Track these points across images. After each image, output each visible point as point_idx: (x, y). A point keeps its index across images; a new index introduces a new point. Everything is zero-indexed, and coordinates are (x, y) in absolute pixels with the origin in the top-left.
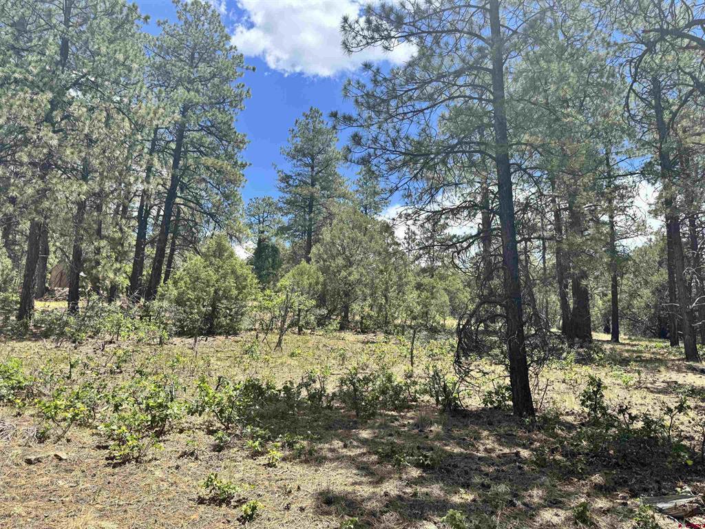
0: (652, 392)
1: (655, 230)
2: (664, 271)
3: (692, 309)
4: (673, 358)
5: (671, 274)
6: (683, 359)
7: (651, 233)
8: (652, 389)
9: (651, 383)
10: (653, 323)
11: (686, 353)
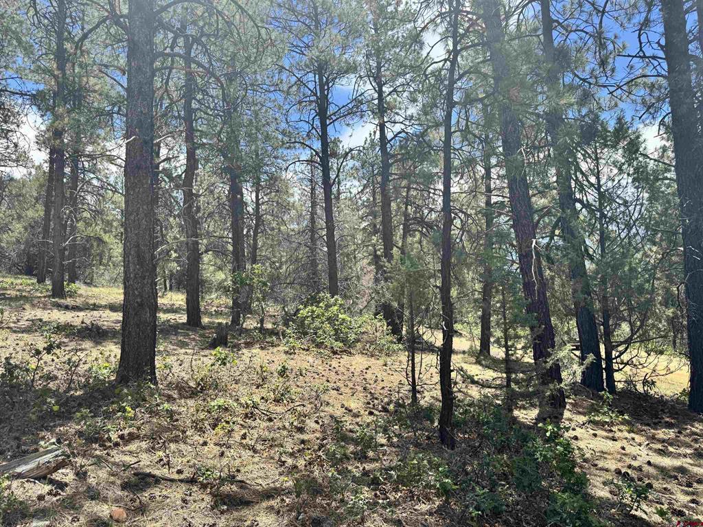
0: (15, 332)
1: (37, 164)
2: (40, 208)
3: (65, 247)
4: (39, 295)
5: (47, 212)
6: (49, 297)
7: (33, 167)
8: (14, 329)
9: (15, 323)
10: (21, 259)
11: (53, 289)
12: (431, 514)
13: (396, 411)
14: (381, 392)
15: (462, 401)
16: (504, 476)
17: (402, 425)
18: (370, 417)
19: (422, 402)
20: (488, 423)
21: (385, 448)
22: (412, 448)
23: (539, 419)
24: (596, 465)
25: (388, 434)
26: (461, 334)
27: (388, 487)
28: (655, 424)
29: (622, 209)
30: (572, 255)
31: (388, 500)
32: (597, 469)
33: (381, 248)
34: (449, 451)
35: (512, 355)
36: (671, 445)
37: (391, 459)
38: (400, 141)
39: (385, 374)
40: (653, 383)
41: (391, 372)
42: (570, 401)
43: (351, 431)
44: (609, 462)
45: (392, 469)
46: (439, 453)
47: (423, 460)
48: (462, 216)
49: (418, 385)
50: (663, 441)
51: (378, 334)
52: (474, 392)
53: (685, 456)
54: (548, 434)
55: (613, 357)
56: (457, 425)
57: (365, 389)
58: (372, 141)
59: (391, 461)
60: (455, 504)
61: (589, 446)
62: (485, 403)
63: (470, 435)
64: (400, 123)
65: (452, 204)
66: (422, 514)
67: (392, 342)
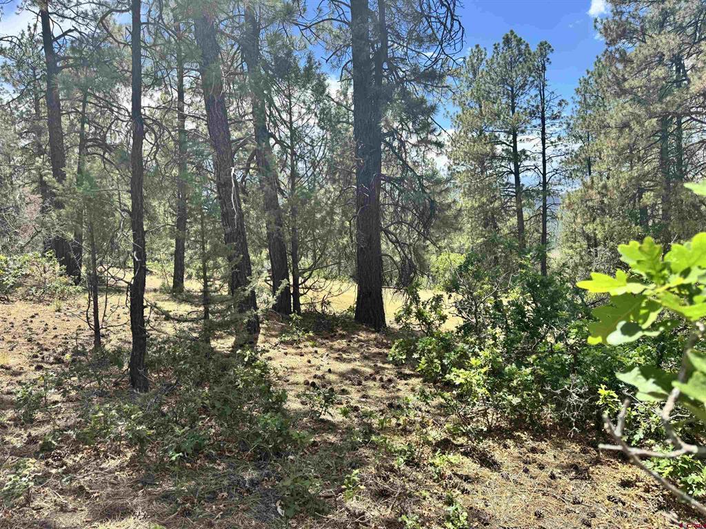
12: (122, 469)
13: (74, 361)
14: (54, 341)
15: (155, 339)
16: (204, 409)
17: (82, 375)
18: (37, 373)
19: (107, 347)
20: (185, 357)
21: (59, 405)
22: (95, 399)
23: (236, 346)
24: (288, 381)
25: (63, 388)
26: (151, 272)
27: (66, 449)
28: (332, 337)
29: (309, 148)
30: (267, 187)
31: (65, 467)
32: (289, 384)
33: (49, 173)
34: (141, 394)
35: (211, 286)
36: (344, 352)
37: (68, 416)
38: (72, 42)
39: (58, 320)
40: (329, 303)
41: (66, 318)
42: (264, 326)
43: (9, 393)
44: (299, 376)
45: (69, 428)
46: (131, 399)
47: (111, 410)
48: (156, 128)
49: (102, 328)
50: (339, 350)
51: (47, 275)
52: (169, 329)
53: (355, 360)
54: (246, 359)
55: (300, 282)
56: (152, 365)
57: (30, 340)
58: (32, 36)
59: (67, 418)
60: (151, 451)
61: (283, 364)
62: (180, 338)
63: (165, 373)
64: (70, 18)
65: (142, 110)
66: (110, 472)
67: (67, 284)
